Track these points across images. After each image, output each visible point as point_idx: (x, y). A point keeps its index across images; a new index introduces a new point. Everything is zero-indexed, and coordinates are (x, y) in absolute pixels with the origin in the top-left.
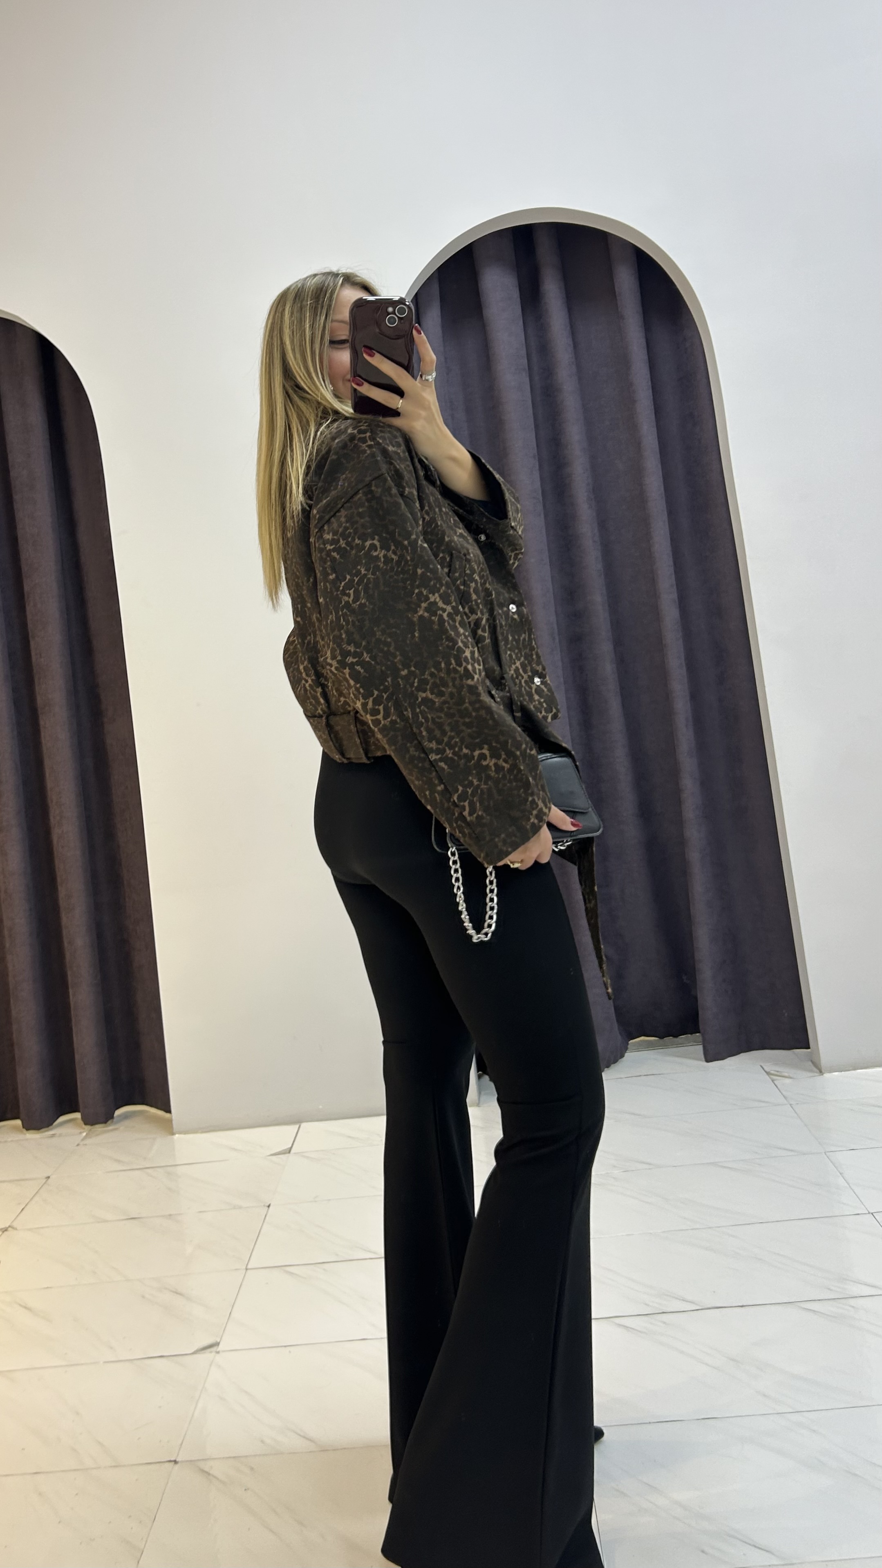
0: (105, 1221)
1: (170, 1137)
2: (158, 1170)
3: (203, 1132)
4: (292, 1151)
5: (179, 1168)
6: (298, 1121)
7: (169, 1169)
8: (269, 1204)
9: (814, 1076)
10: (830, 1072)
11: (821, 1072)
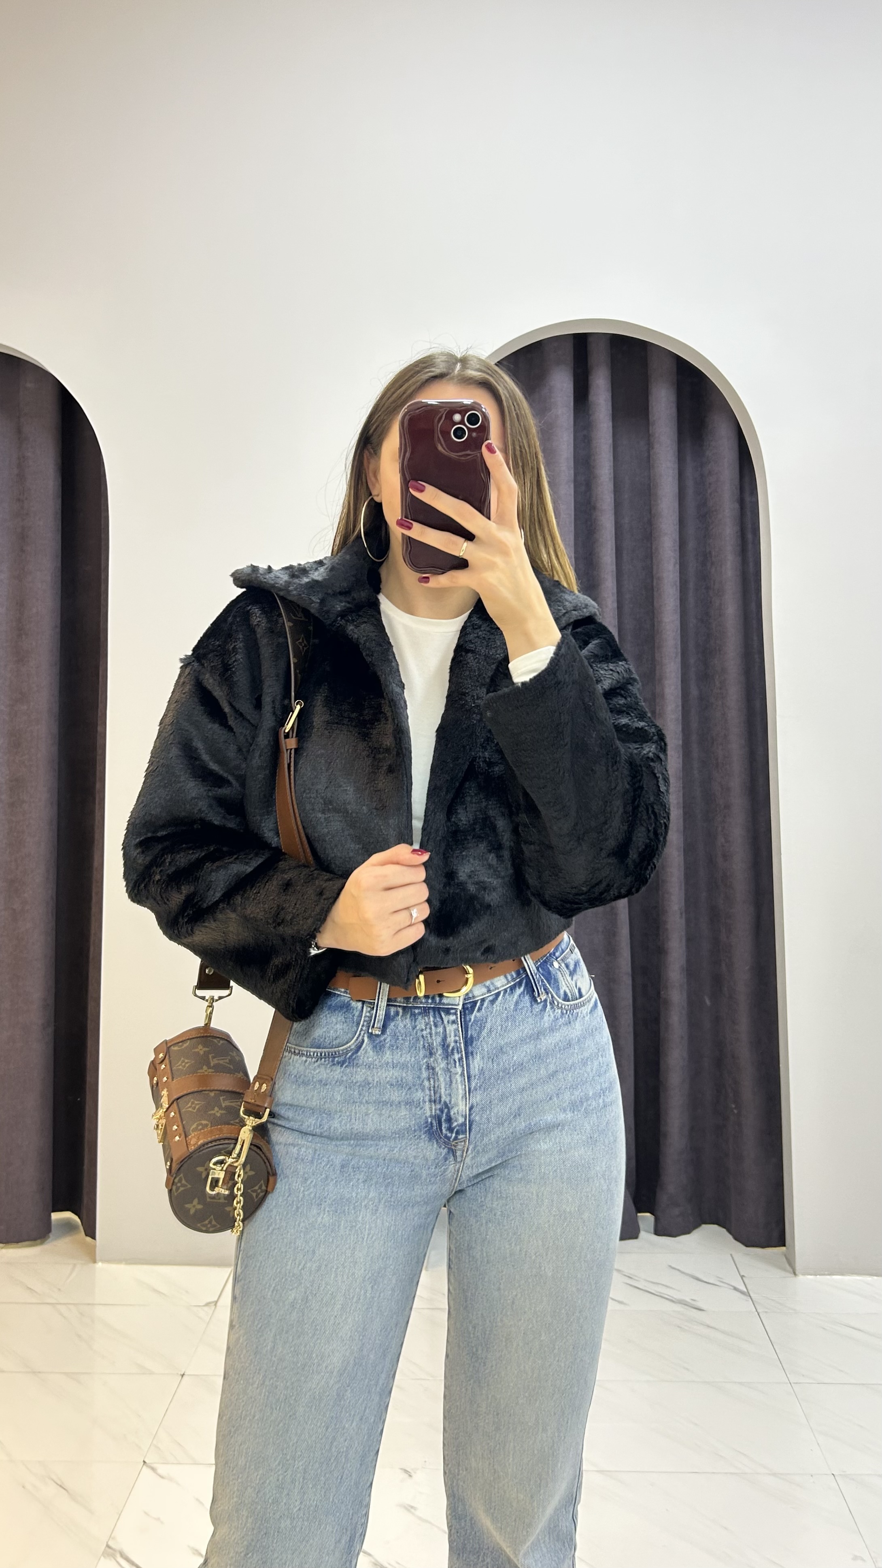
1: (93, 1265)
3: (126, 1263)
4: (219, 1304)
7: (85, 1308)
8: (183, 1373)
9: (789, 1277)
10: (804, 1274)
11: (795, 1274)
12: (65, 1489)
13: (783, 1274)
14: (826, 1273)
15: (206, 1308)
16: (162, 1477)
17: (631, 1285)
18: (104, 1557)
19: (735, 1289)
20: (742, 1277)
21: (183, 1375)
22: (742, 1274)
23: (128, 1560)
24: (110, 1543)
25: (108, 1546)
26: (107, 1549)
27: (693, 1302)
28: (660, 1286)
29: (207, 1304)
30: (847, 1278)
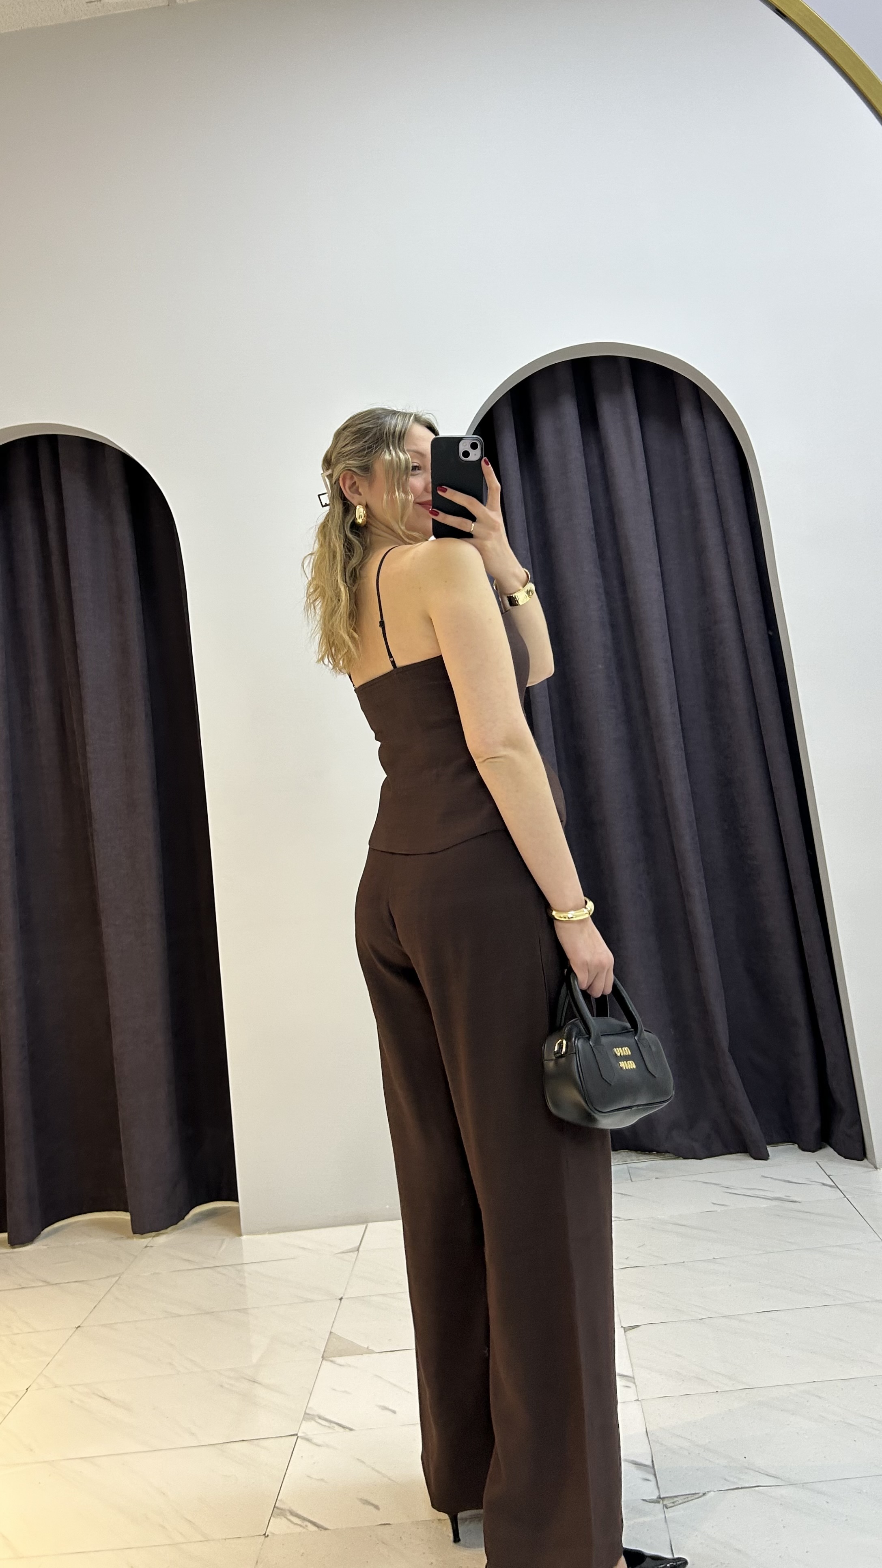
0: (180, 1316)
1: (237, 1238)
2: (228, 1267)
3: (269, 1233)
4: (361, 1249)
5: (246, 1266)
6: (363, 1220)
7: (239, 1267)
8: (340, 1297)
9: (870, 1171)
11: (876, 1168)
12: (260, 1384)
13: (866, 1169)
15: (349, 1253)
16: (341, 1365)
17: (730, 1193)
18: (305, 1420)
19: (824, 1184)
20: (829, 1176)
21: (341, 1299)
22: (828, 1174)
23: (326, 1420)
24: (307, 1412)
25: (305, 1413)
26: (306, 1416)
27: (787, 1198)
28: (758, 1190)
29: (351, 1251)
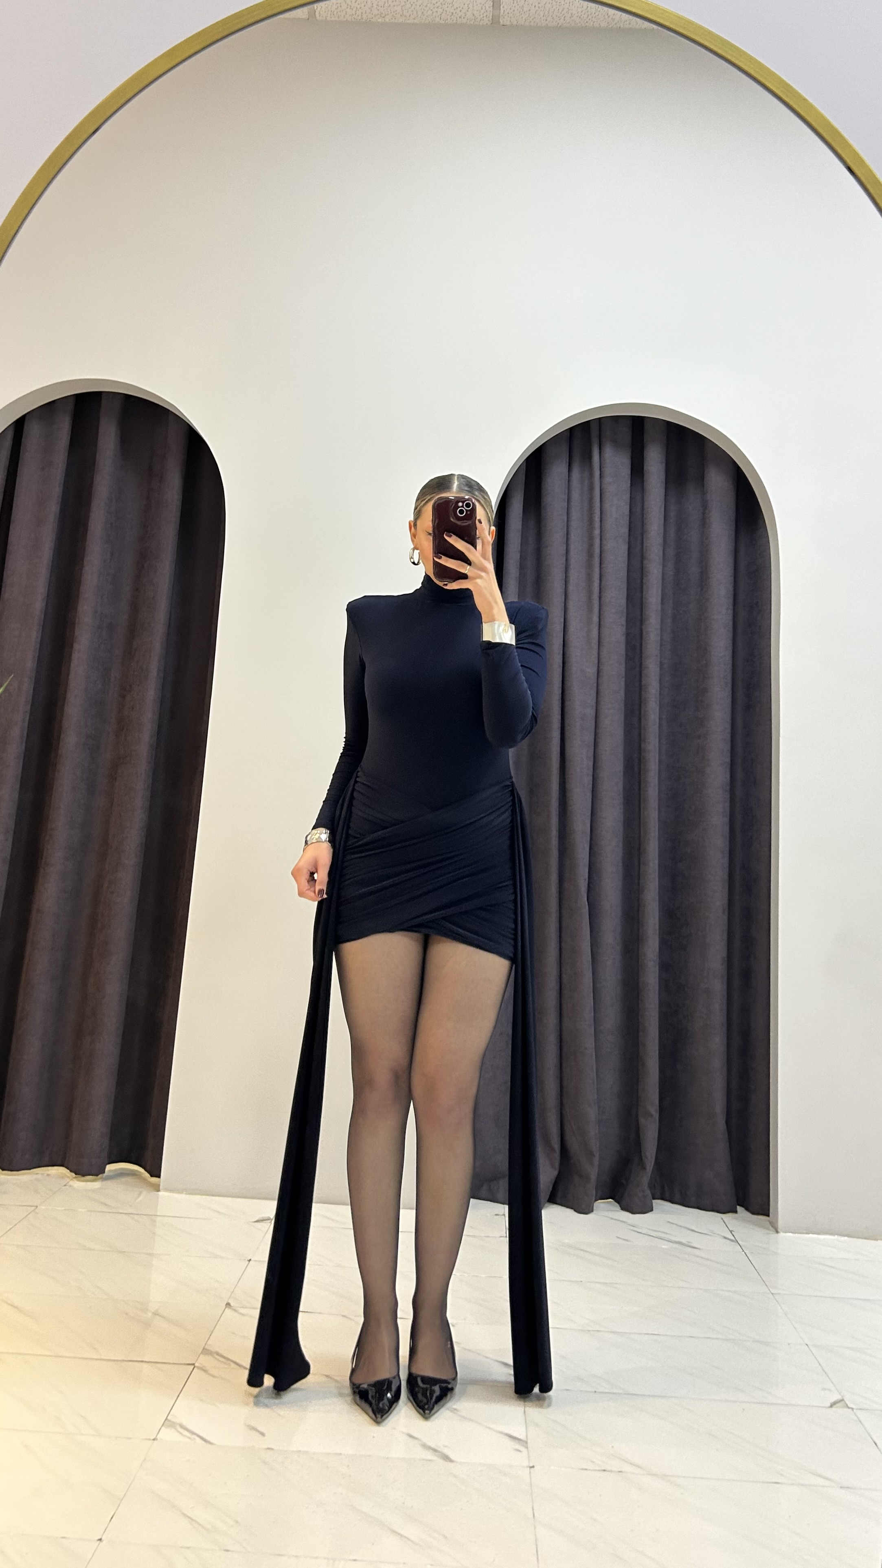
0: (93, 1250)
1: (153, 1192)
2: (143, 1216)
3: (187, 1194)
7: (152, 1218)
9: (772, 1234)
10: (785, 1232)
11: (777, 1232)
13: (768, 1231)
14: (805, 1232)
17: (634, 1231)
18: (203, 1354)
19: (725, 1238)
20: (731, 1232)
22: (731, 1229)
23: (223, 1357)
25: (204, 1348)
26: (204, 1351)
27: (687, 1243)
28: (660, 1233)
30: (822, 1237)
